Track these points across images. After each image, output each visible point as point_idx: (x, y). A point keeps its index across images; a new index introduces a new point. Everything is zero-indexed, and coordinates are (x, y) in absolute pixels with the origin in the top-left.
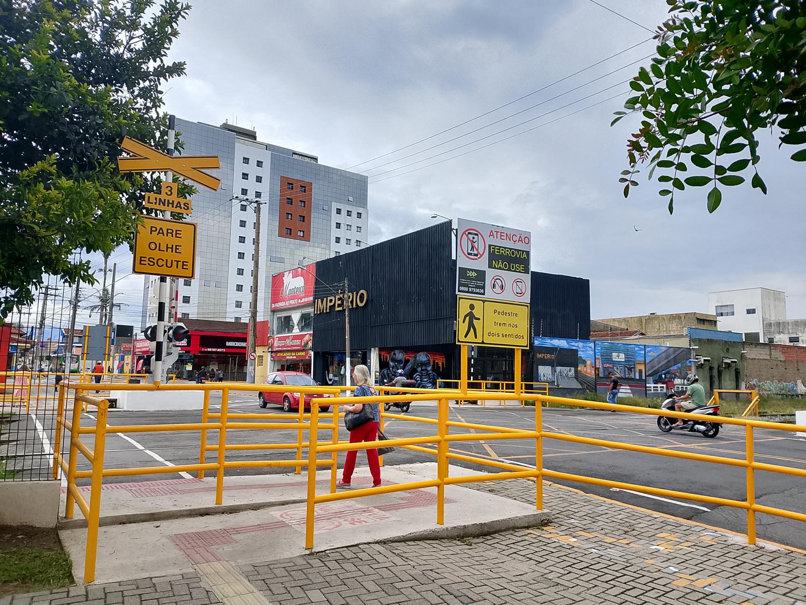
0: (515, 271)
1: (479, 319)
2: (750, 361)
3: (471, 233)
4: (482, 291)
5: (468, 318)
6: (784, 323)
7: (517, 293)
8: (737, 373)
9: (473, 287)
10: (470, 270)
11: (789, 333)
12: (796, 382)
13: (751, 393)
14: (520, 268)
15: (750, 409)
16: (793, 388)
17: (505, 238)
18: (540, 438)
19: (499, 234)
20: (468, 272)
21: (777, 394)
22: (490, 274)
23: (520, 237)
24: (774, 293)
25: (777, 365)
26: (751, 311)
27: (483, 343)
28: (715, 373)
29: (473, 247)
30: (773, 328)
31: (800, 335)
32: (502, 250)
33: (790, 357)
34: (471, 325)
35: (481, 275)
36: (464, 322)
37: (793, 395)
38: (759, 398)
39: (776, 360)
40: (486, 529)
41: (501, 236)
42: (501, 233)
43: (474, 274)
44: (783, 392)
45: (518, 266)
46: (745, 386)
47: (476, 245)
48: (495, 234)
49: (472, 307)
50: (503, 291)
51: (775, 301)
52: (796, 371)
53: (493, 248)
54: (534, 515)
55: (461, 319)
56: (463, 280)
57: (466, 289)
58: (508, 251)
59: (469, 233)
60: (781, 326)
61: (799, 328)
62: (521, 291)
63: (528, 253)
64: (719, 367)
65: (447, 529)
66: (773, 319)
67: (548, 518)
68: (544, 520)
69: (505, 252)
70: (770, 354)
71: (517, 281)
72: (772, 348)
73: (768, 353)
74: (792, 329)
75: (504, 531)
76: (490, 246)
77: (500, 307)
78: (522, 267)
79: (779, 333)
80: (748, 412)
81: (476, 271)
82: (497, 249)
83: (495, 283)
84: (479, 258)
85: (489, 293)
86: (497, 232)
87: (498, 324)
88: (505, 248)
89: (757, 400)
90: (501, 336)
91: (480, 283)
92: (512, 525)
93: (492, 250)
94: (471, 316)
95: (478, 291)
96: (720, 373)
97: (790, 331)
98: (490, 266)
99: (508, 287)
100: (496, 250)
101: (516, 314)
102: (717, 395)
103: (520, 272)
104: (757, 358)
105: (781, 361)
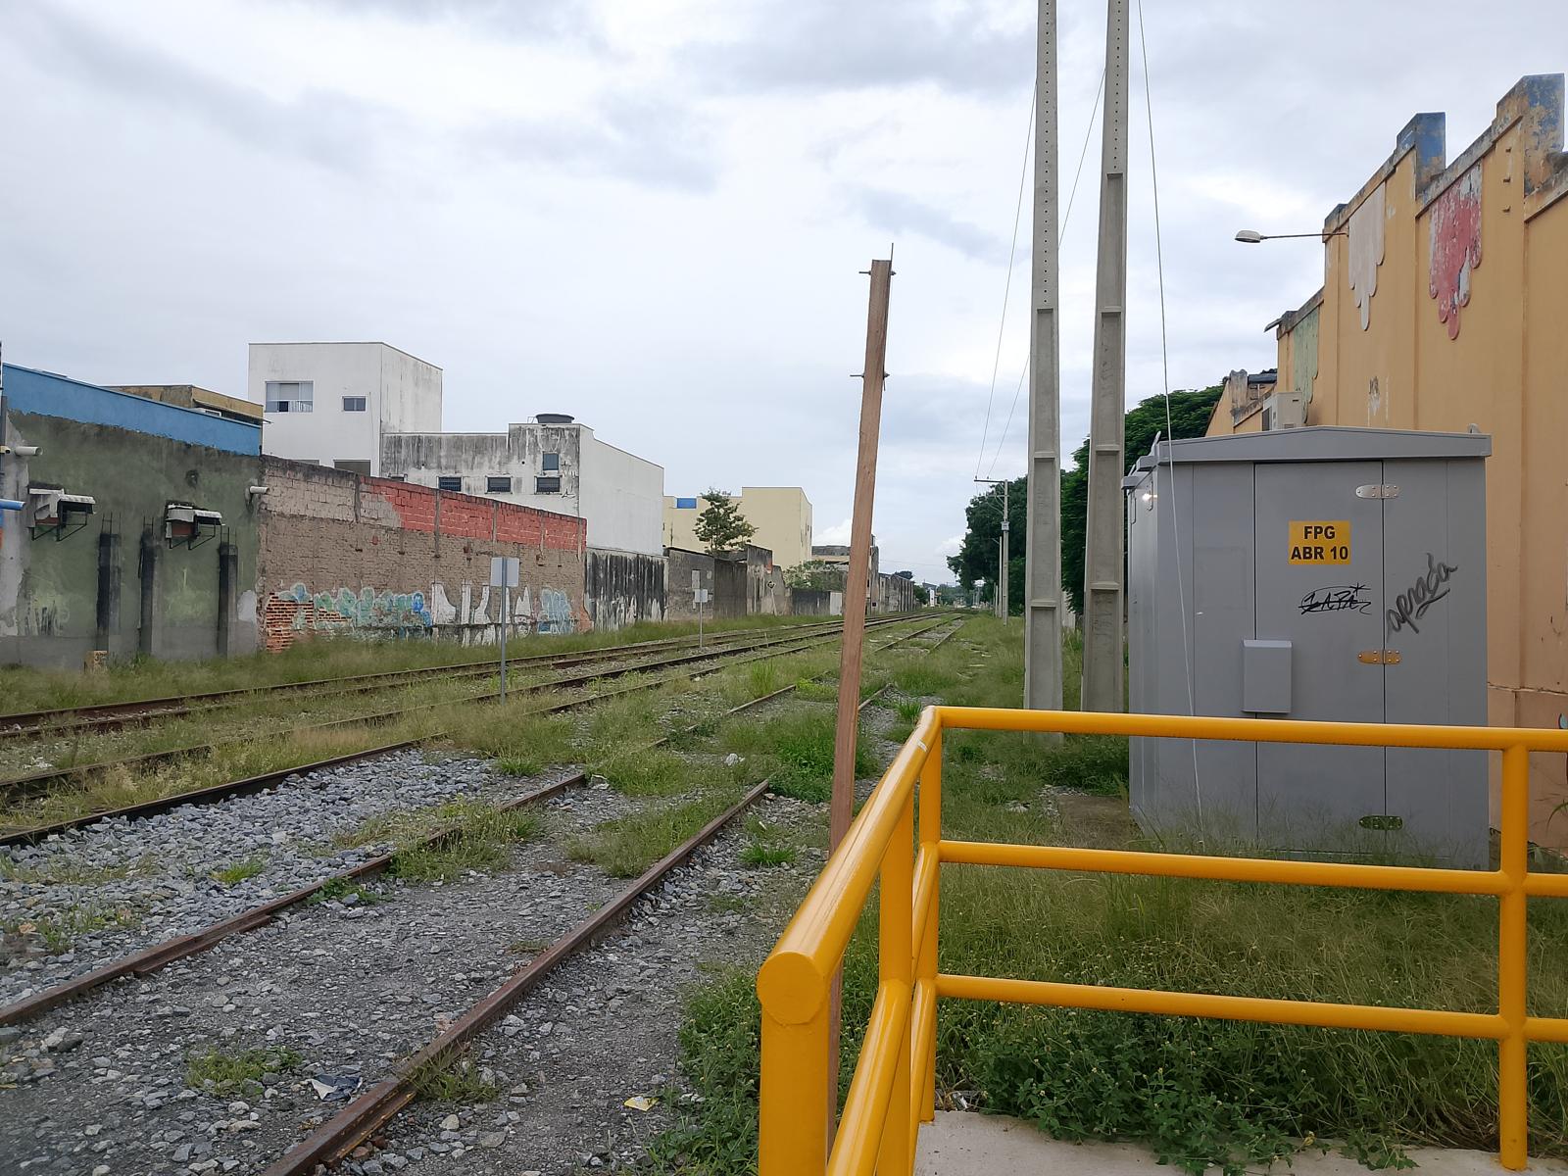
2: (283, 524)
8: (226, 560)
12: (428, 591)
16: (417, 610)
21: (366, 628)
24: (415, 365)
25: (375, 540)
26: (354, 404)
31: (463, 472)
33: (417, 519)
37: (417, 629)
39: (372, 527)
44: (387, 620)
46: (254, 604)
51: (416, 384)
52: (429, 561)
61: (464, 456)
64: (146, 536)
70: (357, 506)
72: (364, 487)
73: (350, 503)
74: (446, 456)
96: (147, 559)
97: (443, 462)
104: (309, 513)
105: (389, 530)
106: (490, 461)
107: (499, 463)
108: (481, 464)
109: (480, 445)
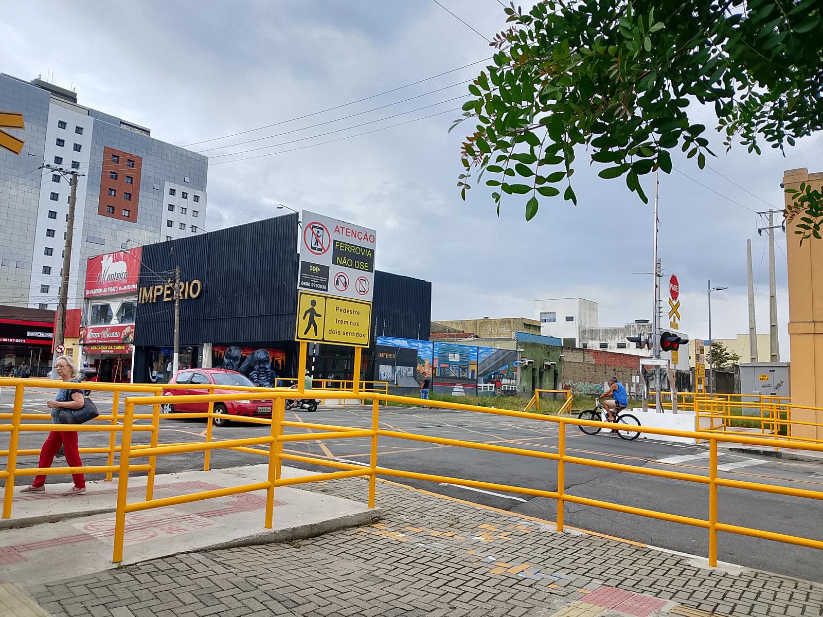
0: (359, 269)
1: (320, 316)
2: (567, 364)
3: (315, 227)
4: (325, 287)
5: (308, 314)
6: (596, 330)
7: (361, 291)
8: (556, 375)
9: (316, 283)
10: (313, 265)
11: (600, 340)
12: (603, 383)
13: (566, 393)
14: (364, 265)
15: (564, 408)
16: (600, 389)
17: (350, 234)
18: (376, 436)
19: (344, 230)
20: (311, 266)
21: (588, 394)
22: (334, 270)
23: (366, 234)
24: (589, 303)
25: (589, 368)
26: (569, 319)
27: (323, 340)
28: (537, 372)
29: (317, 242)
30: (587, 334)
31: (608, 341)
32: (347, 247)
33: (600, 361)
34: (312, 322)
35: (325, 271)
36: (304, 318)
38: (572, 398)
39: (588, 364)
40: (316, 530)
41: (347, 232)
42: (347, 229)
43: (317, 269)
44: (592, 392)
45: (362, 264)
46: (561, 386)
47: (320, 239)
48: (340, 230)
49: (314, 303)
50: (346, 289)
51: (590, 310)
52: (604, 374)
53: (337, 244)
54: (365, 513)
55: (301, 315)
56: (306, 275)
57: (308, 284)
58: (353, 248)
59: (314, 227)
60: (593, 333)
61: (608, 336)
62: (365, 289)
63: (373, 252)
64: (540, 368)
65: (275, 532)
66: (587, 327)
67: (378, 515)
68: (375, 517)
69: (350, 249)
70: (584, 358)
71: (361, 280)
72: (585, 352)
73: (582, 357)
74: (602, 336)
75: (335, 530)
76: (335, 241)
77: (343, 305)
78: (366, 265)
79: (592, 339)
80: (563, 410)
81: (319, 266)
82: (342, 245)
83: (339, 280)
84: (323, 253)
85: (332, 290)
86: (343, 228)
87: (340, 322)
88: (350, 245)
89: (571, 400)
90: (342, 333)
91: (322, 279)
92: (343, 524)
93: (336, 245)
94: (312, 313)
95: (320, 286)
96: (541, 374)
97: (601, 338)
98: (334, 262)
99: (351, 285)
100: (341, 247)
101: (358, 313)
102: (538, 394)
103: (364, 270)
104: (573, 361)
105: (592, 364)
106: (618, 337)
107: (622, 338)
108: (615, 338)
109: (614, 332)
